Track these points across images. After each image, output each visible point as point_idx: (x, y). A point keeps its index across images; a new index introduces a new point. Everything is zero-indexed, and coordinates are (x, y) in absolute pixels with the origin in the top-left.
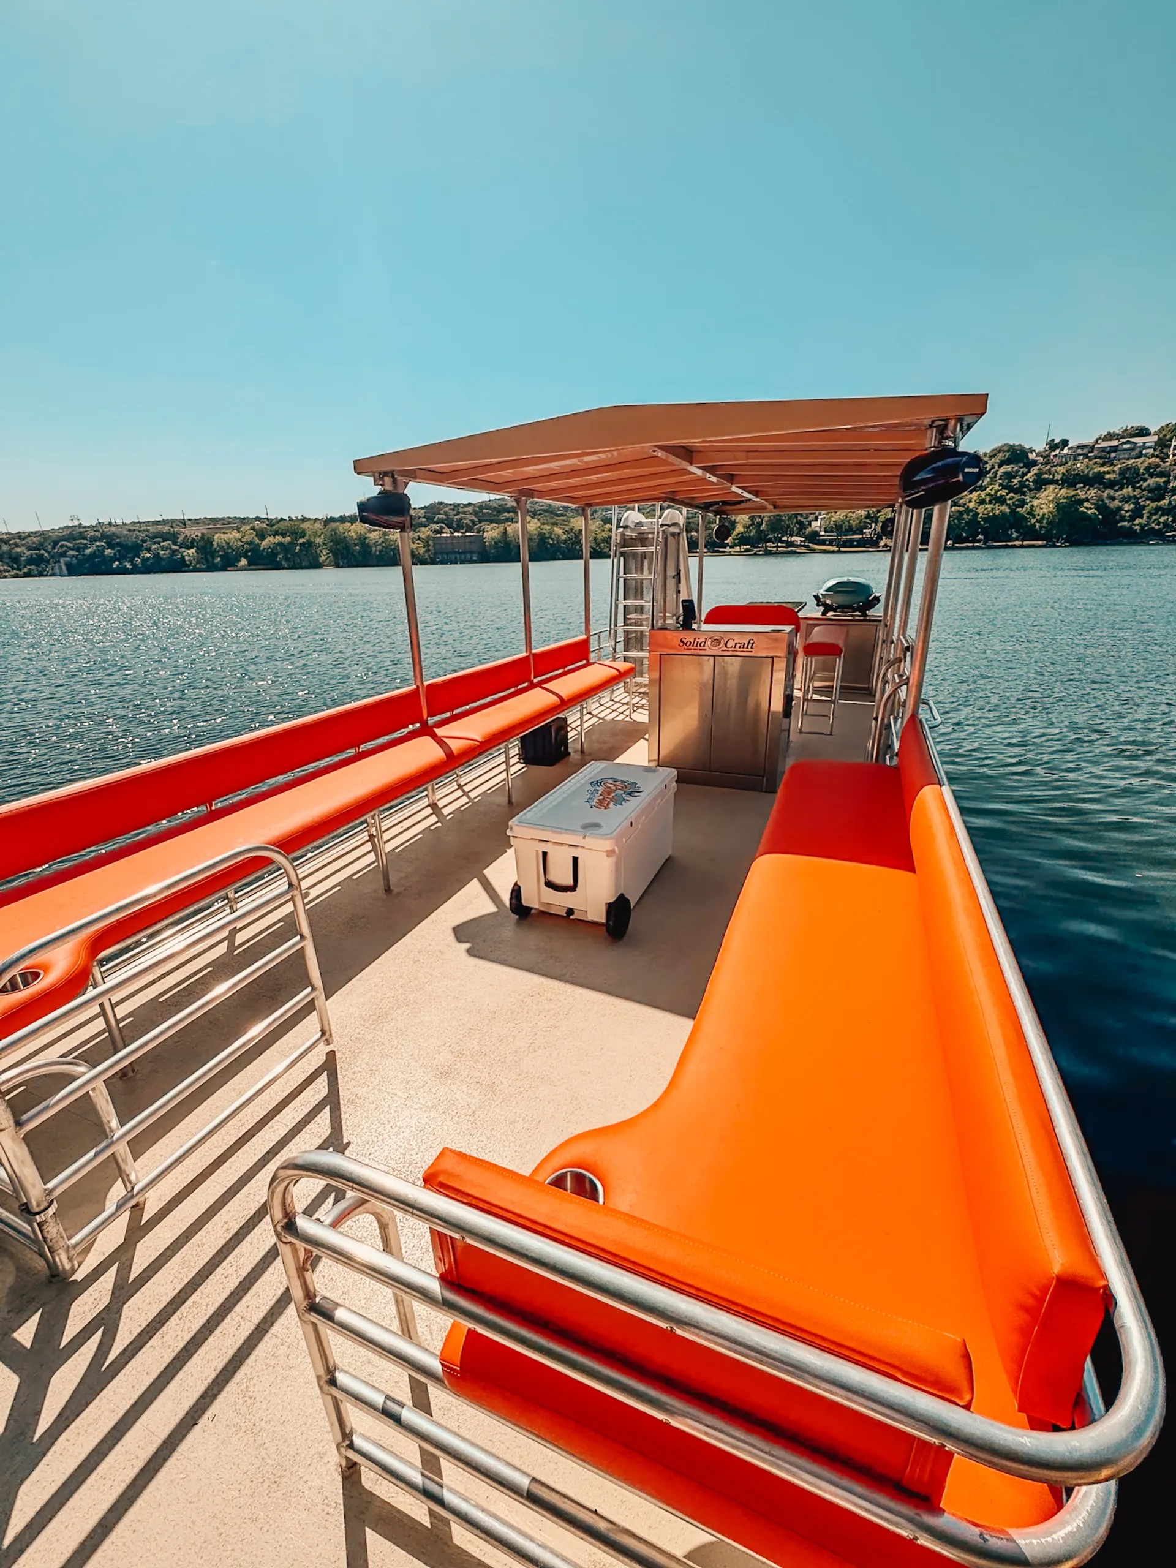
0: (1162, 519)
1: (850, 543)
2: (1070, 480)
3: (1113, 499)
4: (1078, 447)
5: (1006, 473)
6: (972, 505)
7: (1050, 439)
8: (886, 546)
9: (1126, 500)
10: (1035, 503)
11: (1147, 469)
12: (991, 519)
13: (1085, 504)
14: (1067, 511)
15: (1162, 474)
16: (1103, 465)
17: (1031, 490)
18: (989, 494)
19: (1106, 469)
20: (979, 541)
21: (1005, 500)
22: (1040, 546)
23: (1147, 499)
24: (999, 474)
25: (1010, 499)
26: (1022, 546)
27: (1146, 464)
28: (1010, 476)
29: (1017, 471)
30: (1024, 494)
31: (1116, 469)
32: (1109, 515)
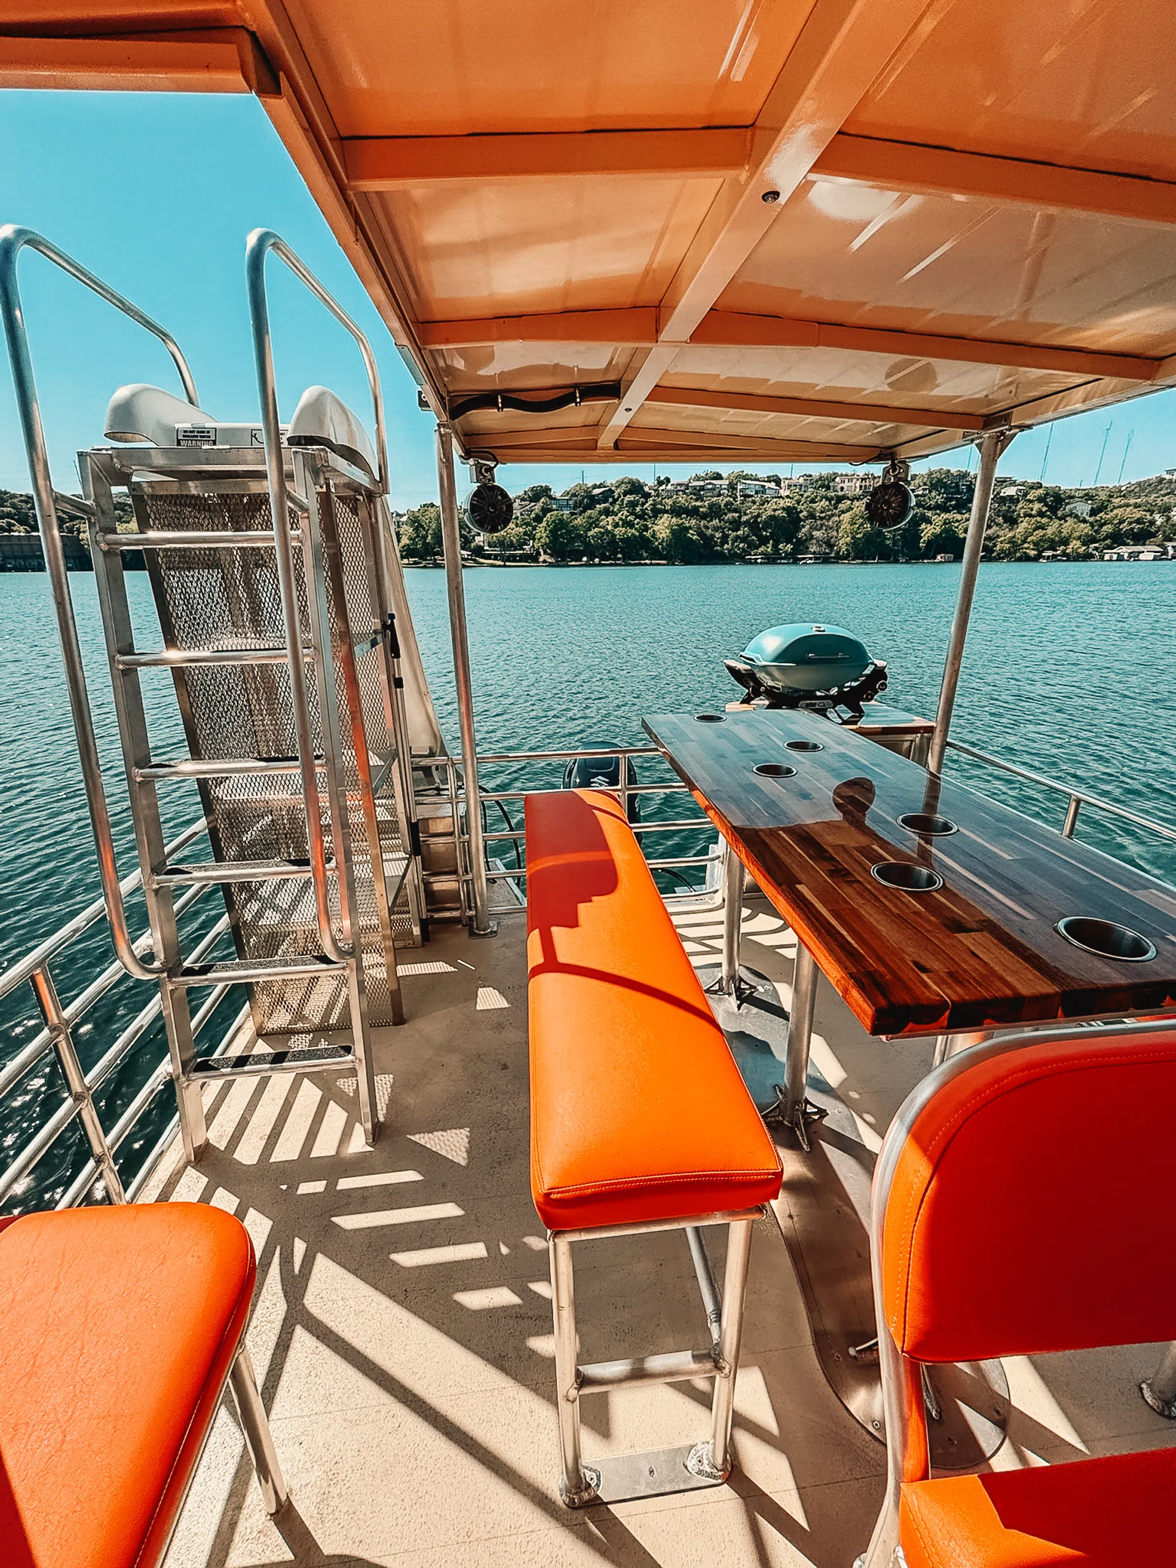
0: (741, 545)
1: (512, 558)
2: (677, 511)
3: (707, 528)
4: (678, 484)
5: (630, 502)
6: (609, 528)
7: (657, 476)
8: (544, 561)
9: (716, 529)
10: (656, 528)
11: (726, 505)
12: (626, 540)
13: (691, 531)
14: (679, 533)
15: (736, 511)
16: (696, 500)
17: (650, 517)
18: (621, 519)
19: (698, 503)
20: (619, 559)
21: (634, 524)
22: (664, 565)
23: (729, 529)
24: (625, 502)
25: (638, 524)
26: (651, 564)
27: (724, 502)
28: (633, 504)
29: (638, 501)
30: (646, 520)
31: (706, 504)
32: (708, 540)
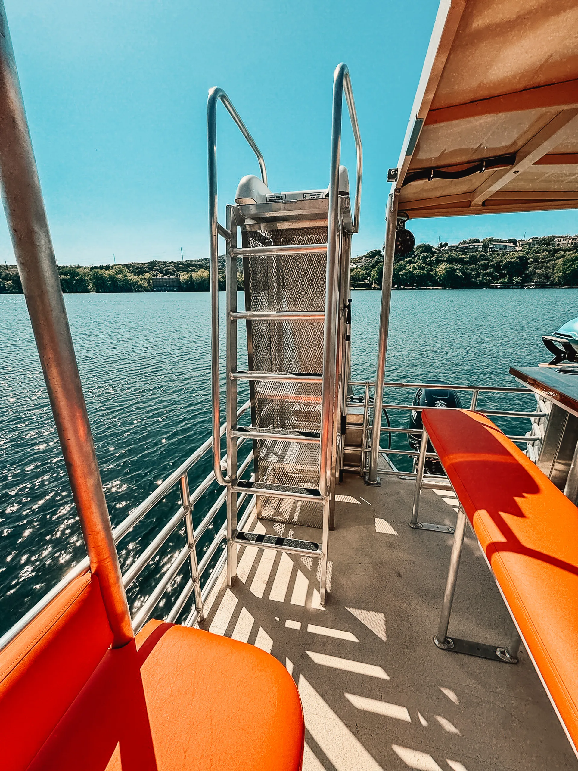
0: (488, 278)
1: (359, 286)
2: (450, 260)
3: (468, 269)
4: (452, 247)
5: (423, 257)
6: (411, 270)
7: (440, 243)
8: (374, 287)
9: (473, 270)
10: (437, 270)
11: (480, 257)
12: (420, 276)
13: (457, 271)
14: (450, 273)
15: (486, 259)
16: (462, 255)
17: (434, 264)
18: (418, 266)
19: (464, 256)
20: (415, 286)
21: (425, 268)
22: (440, 289)
23: (481, 270)
24: (421, 257)
25: (427, 268)
26: (433, 289)
27: (479, 255)
28: (425, 258)
29: (428, 256)
30: (432, 266)
31: (468, 256)
32: (467, 276)
